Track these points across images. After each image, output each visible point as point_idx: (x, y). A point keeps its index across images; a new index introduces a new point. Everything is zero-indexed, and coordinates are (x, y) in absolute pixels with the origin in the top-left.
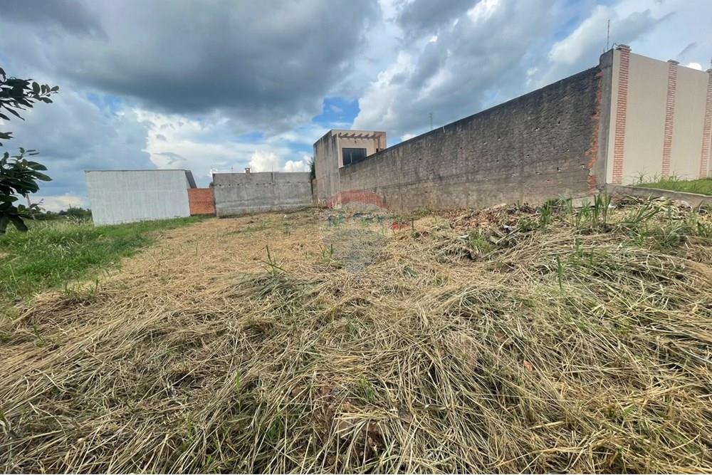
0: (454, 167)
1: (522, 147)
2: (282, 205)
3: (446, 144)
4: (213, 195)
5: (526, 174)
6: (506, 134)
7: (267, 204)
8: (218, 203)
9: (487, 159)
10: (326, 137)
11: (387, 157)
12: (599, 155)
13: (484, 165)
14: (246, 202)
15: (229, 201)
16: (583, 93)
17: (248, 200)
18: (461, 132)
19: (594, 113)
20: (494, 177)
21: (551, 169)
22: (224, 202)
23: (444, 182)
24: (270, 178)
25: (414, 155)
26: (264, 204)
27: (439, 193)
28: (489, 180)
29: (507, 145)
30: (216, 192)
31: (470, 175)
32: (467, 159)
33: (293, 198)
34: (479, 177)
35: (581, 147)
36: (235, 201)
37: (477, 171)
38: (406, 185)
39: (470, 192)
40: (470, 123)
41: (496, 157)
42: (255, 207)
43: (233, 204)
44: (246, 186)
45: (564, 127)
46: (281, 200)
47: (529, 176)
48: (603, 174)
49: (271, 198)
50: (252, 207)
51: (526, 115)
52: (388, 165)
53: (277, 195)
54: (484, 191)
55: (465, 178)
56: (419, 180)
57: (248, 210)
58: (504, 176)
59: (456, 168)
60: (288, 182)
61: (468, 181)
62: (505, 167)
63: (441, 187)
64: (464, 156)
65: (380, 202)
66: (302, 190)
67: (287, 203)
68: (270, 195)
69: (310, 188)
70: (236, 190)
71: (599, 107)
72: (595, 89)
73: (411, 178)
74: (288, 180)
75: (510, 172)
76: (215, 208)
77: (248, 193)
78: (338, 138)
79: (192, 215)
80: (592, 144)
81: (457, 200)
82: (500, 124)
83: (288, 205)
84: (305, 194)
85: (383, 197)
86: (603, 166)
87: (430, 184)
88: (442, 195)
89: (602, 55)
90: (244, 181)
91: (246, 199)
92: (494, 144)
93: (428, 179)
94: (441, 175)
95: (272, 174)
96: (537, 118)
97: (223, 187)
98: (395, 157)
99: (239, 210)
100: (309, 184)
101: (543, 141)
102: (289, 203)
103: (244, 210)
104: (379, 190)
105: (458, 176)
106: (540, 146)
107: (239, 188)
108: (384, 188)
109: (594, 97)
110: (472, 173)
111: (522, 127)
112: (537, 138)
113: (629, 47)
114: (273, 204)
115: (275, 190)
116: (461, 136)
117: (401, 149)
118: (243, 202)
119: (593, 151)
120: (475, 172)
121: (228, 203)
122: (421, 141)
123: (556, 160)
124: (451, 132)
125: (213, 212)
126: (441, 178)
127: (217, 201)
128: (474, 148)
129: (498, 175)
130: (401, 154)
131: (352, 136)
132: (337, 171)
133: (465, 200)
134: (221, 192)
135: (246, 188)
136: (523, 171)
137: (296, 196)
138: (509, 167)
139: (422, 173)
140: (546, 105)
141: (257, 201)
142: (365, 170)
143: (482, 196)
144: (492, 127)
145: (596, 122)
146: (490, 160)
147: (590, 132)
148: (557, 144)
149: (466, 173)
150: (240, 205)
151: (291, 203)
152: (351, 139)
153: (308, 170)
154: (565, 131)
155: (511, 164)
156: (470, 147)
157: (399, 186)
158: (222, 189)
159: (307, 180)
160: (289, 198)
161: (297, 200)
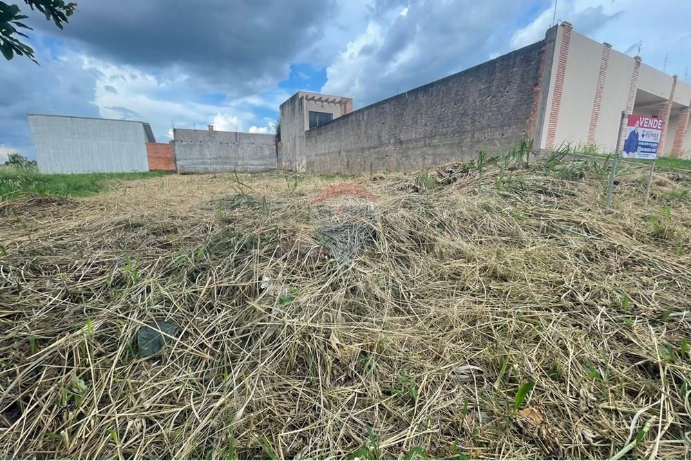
0: (414, 132)
1: (474, 114)
2: (246, 167)
3: (408, 109)
4: (174, 151)
5: (476, 139)
6: (462, 101)
7: (230, 164)
8: (179, 160)
9: (443, 125)
10: (293, 99)
11: (352, 120)
12: (537, 123)
13: (440, 130)
14: (209, 161)
15: (190, 159)
16: (530, 65)
17: (210, 159)
18: (422, 98)
19: (536, 85)
20: (448, 142)
21: (497, 135)
22: (186, 159)
23: (404, 146)
24: (234, 139)
25: (378, 119)
26: (226, 163)
27: (399, 157)
28: (444, 145)
29: (462, 112)
30: (176, 148)
31: (427, 139)
32: (426, 125)
33: (257, 159)
34: (435, 142)
35: (522, 115)
36: (197, 159)
37: (434, 136)
38: (369, 148)
39: (426, 156)
40: (431, 89)
41: (452, 123)
42: (218, 167)
43: (196, 161)
44: (209, 144)
45: (511, 96)
46: (245, 161)
47: (479, 141)
48: (539, 141)
49: (235, 158)
50: (214, 166)
51: (480, 84)
52: (353, 129)
53: (241, 156)
54: (439, 155)
55: (423, 143)
56: (381, 144)
57: (211, 168)
58: (457, 141)
59: (416, 133)
60: (253, 144)
61: (425, 145)
62: (458, 132)
63: (401, 151)
64: (423, 121)
65: (344, 165)
66: (267, 153)
67: (251, 165)
68: (233, 155)
69: (275, 151)
70: (198, 148)
71: (541, 79)
72: (539, 62)
73: (375, 142)
74: (252, 141)
75: (464, 137)
76: (176, 165)
77: (211, 152)
78: (305, 101)
79: (151, 171)
80: (532, 112)
81: (414, 163)
82: (457, 91)
83: (252, 167)
84: (270, 157)
85: (346, 160)
86: (539, 133)
87: (391, 148)
88: (401, 159)
89: (548, 30)
90: (207, 139)
91: (209, 157)
92: (450, 111)
93: (390, 143)
94: (402, 139)
95: (236, 133)
96: (489, 87)
97: (184, 143)
98: (360, 121)
99: (200, 168)
100: (275, 147)
101: (492, 109)
102: (253, 165)
103: (206, 168)
104: (343, 154)
105: (416, 140)
106: (490, 114)
107: (201, 146)
108: (348, 151)
109: (538, 69)
110: (429, 138)
111: (476, 95)
112: (488, 106)
113: (571, 25)
114: (236, 165)
115: (239, 150)
116: (422, 101)
117: (366, 113)
118: (206, 160)
119: (532, 119)
120: (432, 137)
121: (190, 161)
122: (386, 105)
123: (502, 127)
124: (413, 98)
125: (174, 168)
126: (401, 142)
127: (178, 157)
128: (432, 113)
129: (452, 140)
130: (365, 118)
131: (320, 100)
132: (303, 134)
133: (422, 163)
134: (183, 149)
135: (208, 146)
136: (474, 136)
137: (261, 157)
138: (461, 132)
139: (385, 136)
140: (498, 75)
141: (220, 160)
142: (330, 133)
143: (437, 160)
144: (451, 94)
145: (537, 92)
146: (446, 126)
147: (532, 102)
148: (504, 111)
149: (425, 137)
150: (203, 163)
151: (256, 164)
152: (318, 102)
153: (273, 132)
154: (512, 100)
155: (464, 130)
156: (429, 113)
157: (363, 150)
158: (184, 146)
159: (272, 142)
160: (254, 159)
161: (261, 162)
